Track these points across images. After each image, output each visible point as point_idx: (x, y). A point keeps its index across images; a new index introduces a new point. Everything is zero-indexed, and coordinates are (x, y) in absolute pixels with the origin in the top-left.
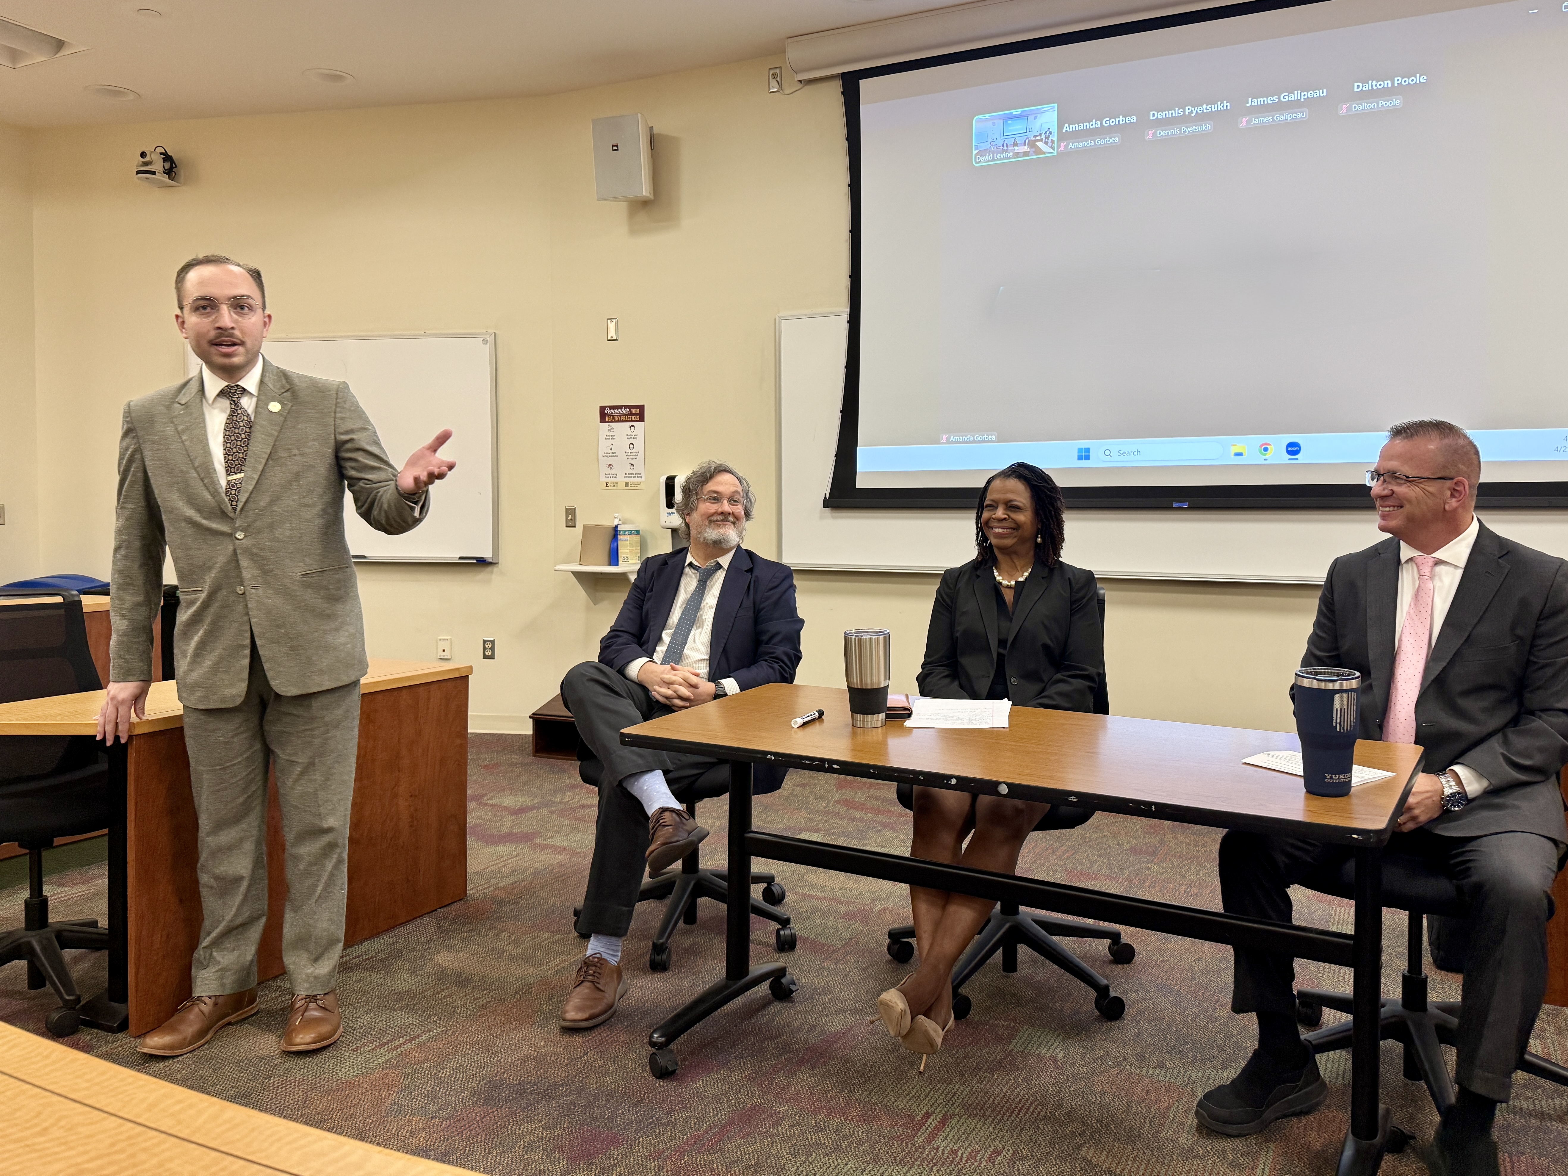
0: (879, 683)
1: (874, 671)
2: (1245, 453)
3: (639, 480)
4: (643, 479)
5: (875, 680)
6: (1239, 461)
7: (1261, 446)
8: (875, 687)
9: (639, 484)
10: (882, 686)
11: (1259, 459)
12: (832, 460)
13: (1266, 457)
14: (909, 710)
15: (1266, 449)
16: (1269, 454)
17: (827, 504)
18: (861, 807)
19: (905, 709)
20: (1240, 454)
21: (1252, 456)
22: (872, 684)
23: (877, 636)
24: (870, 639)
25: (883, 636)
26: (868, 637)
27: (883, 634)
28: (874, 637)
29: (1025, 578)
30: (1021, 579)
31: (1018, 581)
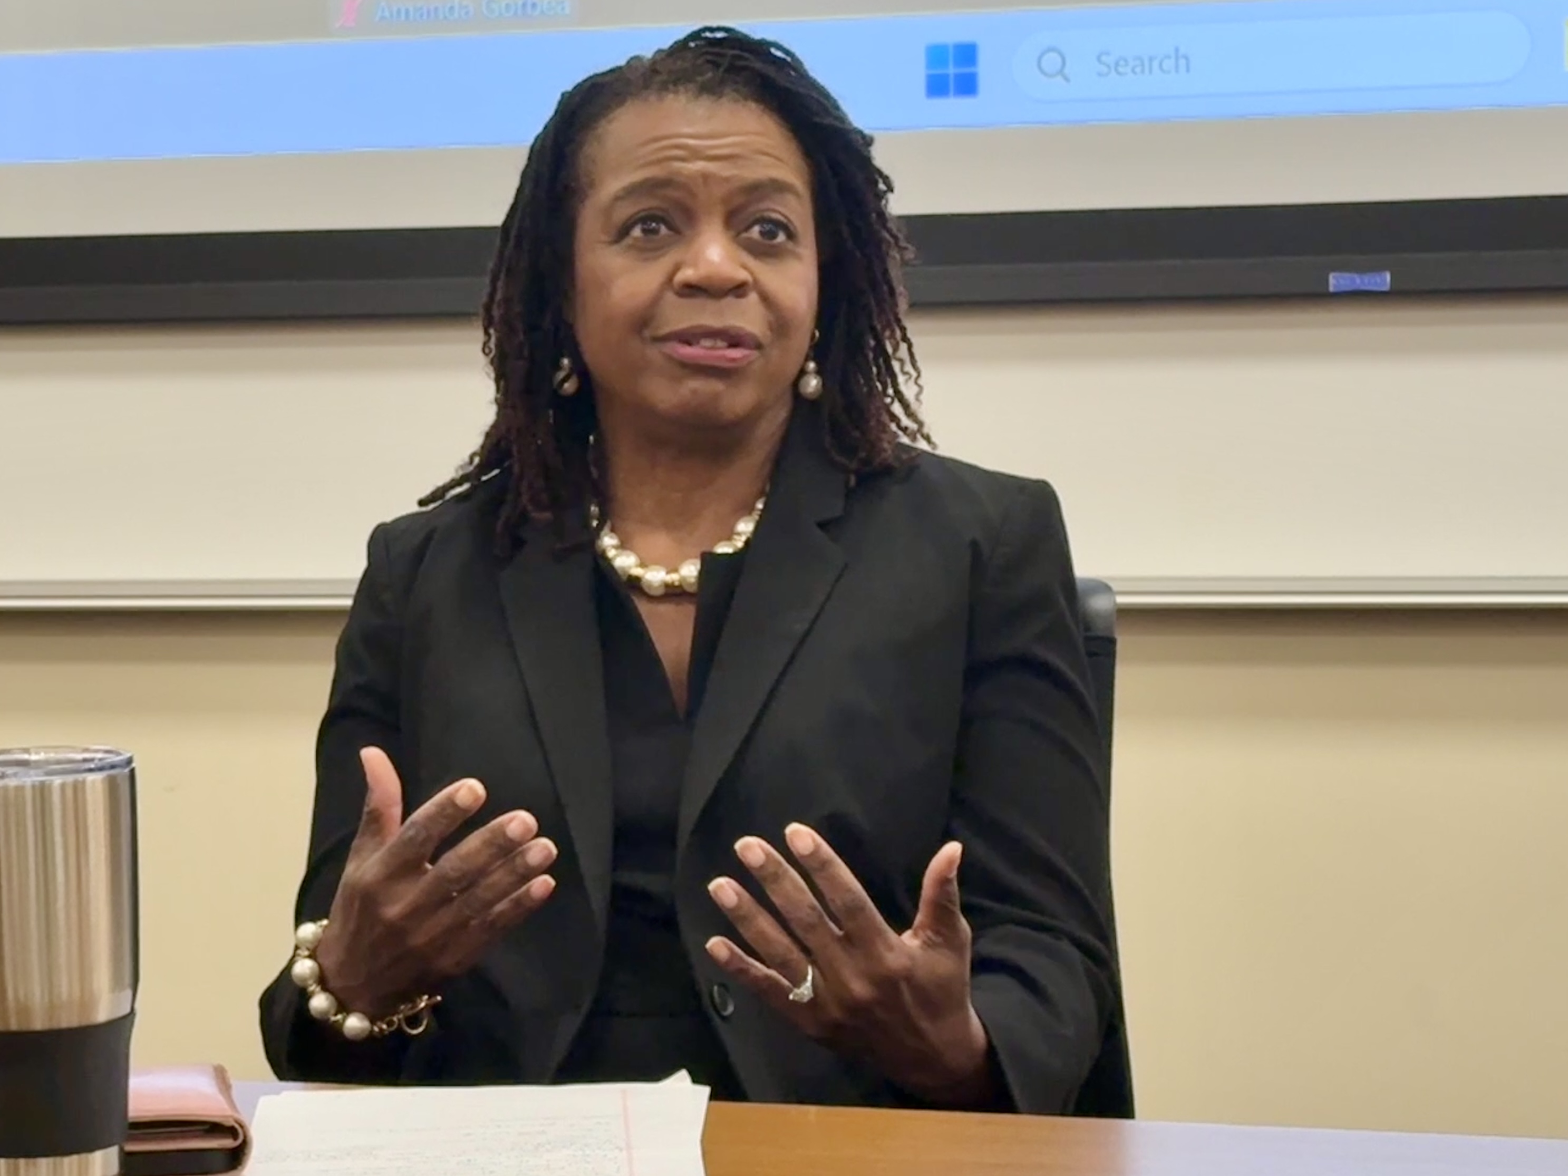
0: (87, 1002)
1: (62, 943)
5: (66, 987)
8: (68, 1020)
10: (102, 1015)
14: (230, 1131)
19: (214, 1128)
22: (52, 1008)
23: (70, 779)
24: (42, 791)
25: (98, 777)
26: (30, 779)
27: (101, 769)
28: (57, 781)
29: (740, 543)
30: (724, 549)
31: (709, 561)
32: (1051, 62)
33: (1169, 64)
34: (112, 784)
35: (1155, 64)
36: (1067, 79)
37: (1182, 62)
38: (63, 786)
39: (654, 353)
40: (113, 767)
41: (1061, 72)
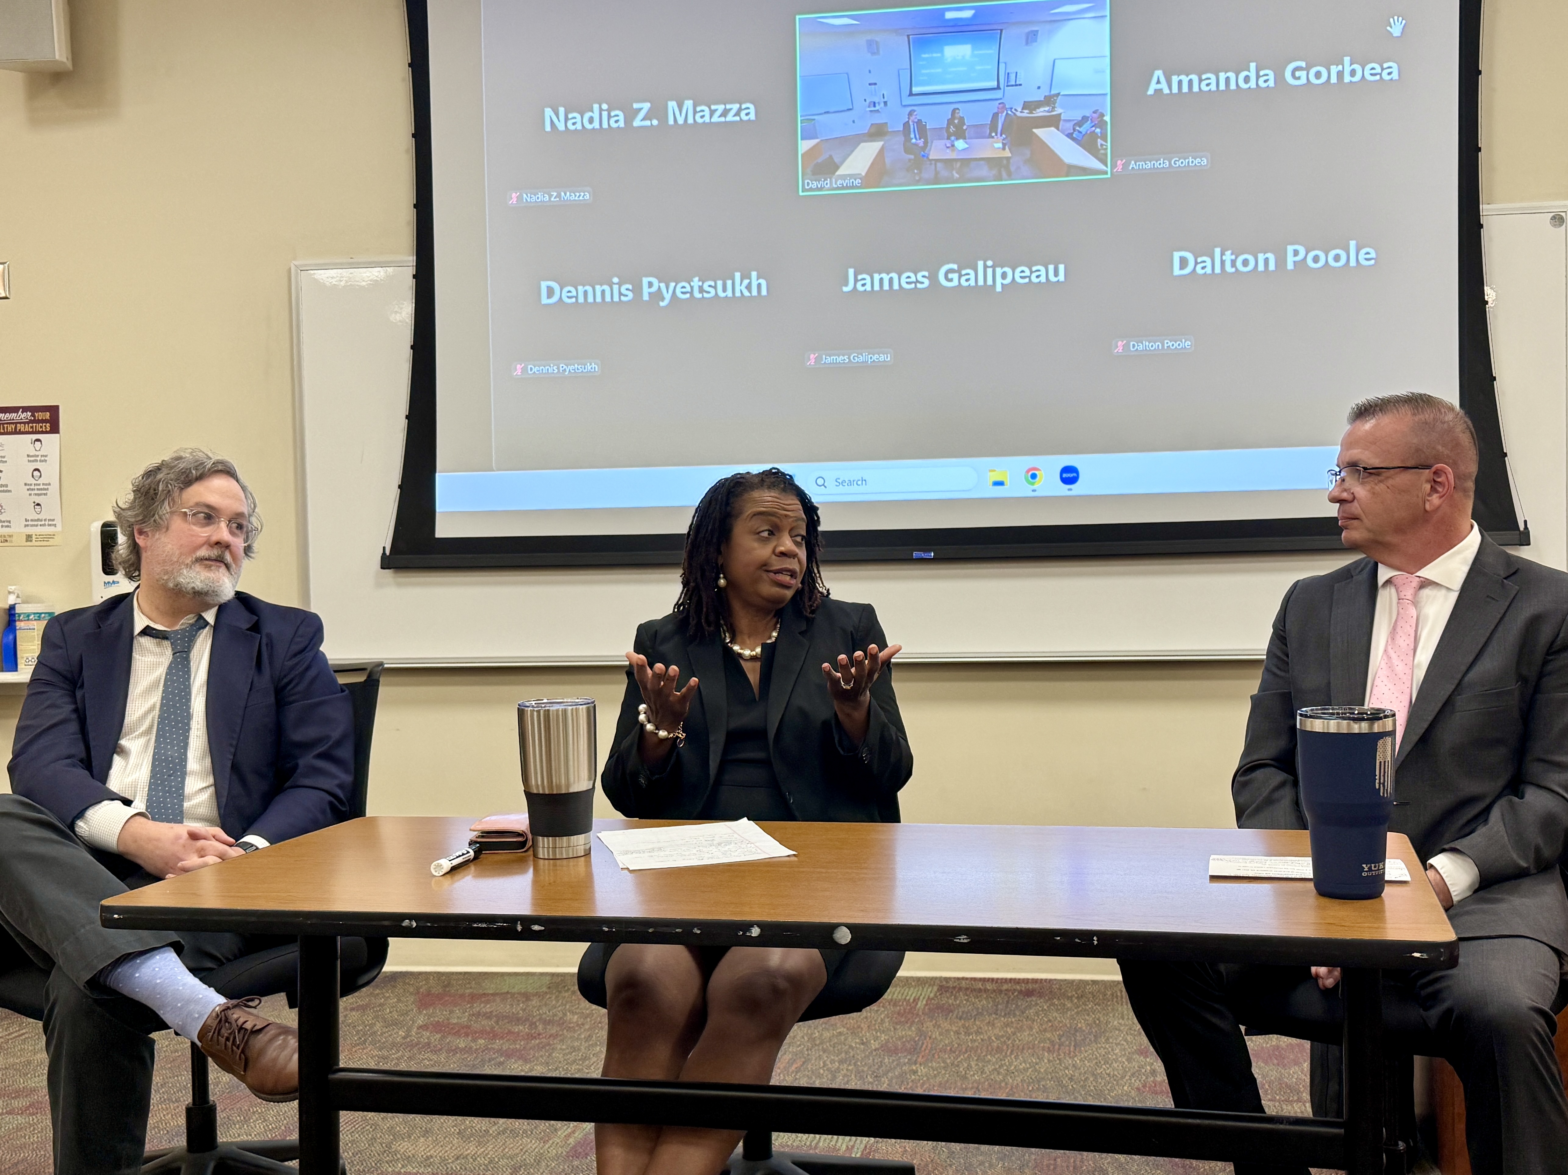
2: (1007, 482)
3: (50, 530)
4: (59, 528)
6: (999, 492)
7: (1028, 471)
9: (51, 536)
11: (1024, 490)
12: (393, 494)
13: (1035, 487)
15: (1034, 476)
16: (1038, 484)
17: (387, 563)
18: (463, 1030)
20: (1000, 483)
21: (1017, 487)
23: (575, 707)
24: (565, 712)
25: (585, 706)
26: (561, 707)
27: (585, 704)
28: (570, 708)
29: (773, 639)
30: (769, 641)
31: (764, 646)
32: (820, 482)
33: (859, 483)
34: (588, 709)
35: (855, 483)
36: (825, 487)
37: (864, 482)
38: (582, 709)
39: (765, 575)
40: (589, 703)
41: (823, 485)
